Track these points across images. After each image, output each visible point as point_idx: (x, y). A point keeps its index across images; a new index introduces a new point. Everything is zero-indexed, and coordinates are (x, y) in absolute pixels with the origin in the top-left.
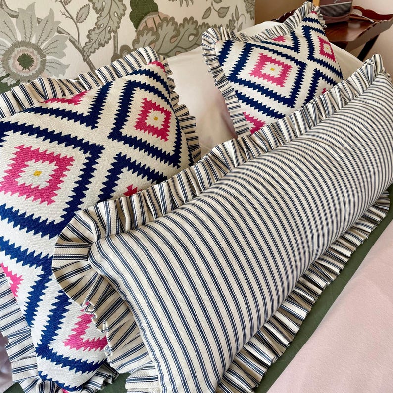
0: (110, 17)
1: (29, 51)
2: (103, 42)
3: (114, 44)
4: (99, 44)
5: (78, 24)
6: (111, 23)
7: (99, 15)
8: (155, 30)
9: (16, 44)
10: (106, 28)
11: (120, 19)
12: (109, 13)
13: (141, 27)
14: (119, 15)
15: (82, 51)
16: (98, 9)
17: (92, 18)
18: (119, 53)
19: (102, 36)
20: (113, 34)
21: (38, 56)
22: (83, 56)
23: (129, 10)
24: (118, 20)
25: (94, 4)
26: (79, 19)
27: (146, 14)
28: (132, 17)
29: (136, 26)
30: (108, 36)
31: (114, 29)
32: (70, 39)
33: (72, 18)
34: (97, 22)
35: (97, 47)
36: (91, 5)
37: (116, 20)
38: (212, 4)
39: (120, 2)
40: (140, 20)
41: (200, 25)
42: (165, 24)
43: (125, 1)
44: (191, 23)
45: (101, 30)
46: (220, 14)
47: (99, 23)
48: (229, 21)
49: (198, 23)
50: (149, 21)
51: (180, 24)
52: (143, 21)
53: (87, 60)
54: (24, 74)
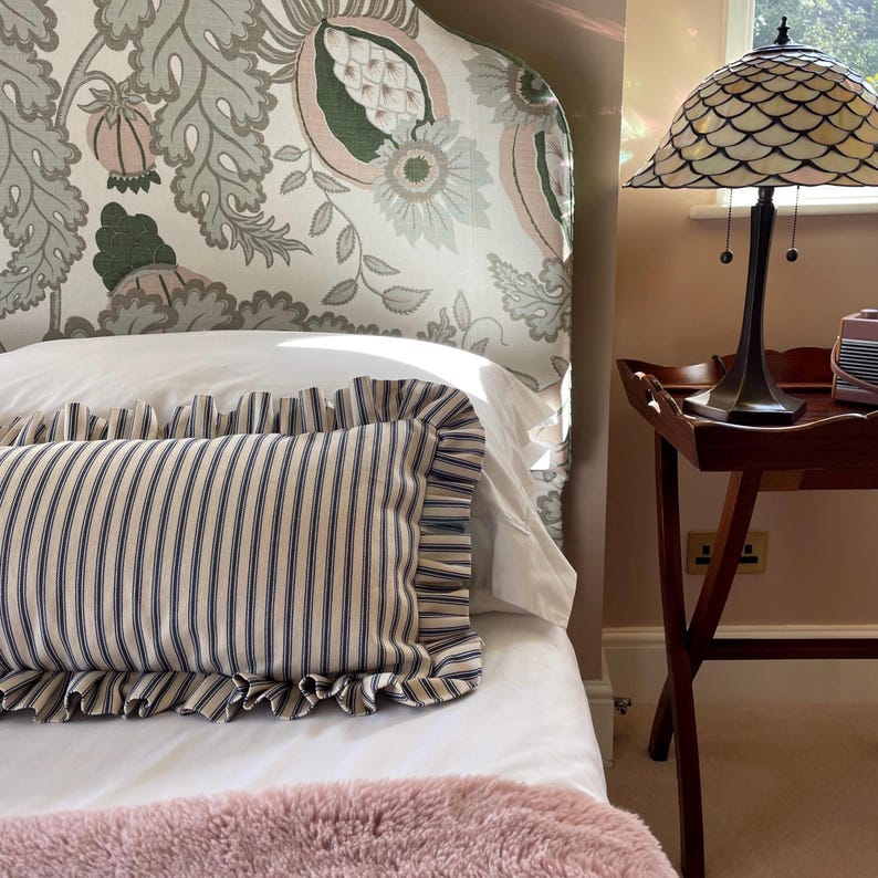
0: (44, 256)
2: (26, 302)
3: (52, 310)
4: (14, 303)
6: (45, 268)
7: (17, 249)
8: (166, 302)
10: (32, 276)
11: (69, 264)
12: (42, 247)
13: (122, 289)
14: (67, 256)
16: (17, 237)
18: (62, 330)
19: (23, 289)
20: (48, 291)
23: (93, 249)
24: (64, 266)
25: (7, 228)
27: (139, 265)
28: (98, 264)
29: (111, 284)
30: (37, 292)
31: (54, 281)
34: (13, 261)
35: (11, 308)
37: (58, 264)
38: (360, 272)
39: (70, 230)
40: (123, 274)
41: (314, 317)
42: (194, 295)
43: (81, 231)
44: (281, 304)
45: (20, 277)
46: (391, 303)
47: (18, 265)
48: (429, 324)
49: (307, 310)
50: (149, 279)
51: (244, 304)
52: (129, 278)
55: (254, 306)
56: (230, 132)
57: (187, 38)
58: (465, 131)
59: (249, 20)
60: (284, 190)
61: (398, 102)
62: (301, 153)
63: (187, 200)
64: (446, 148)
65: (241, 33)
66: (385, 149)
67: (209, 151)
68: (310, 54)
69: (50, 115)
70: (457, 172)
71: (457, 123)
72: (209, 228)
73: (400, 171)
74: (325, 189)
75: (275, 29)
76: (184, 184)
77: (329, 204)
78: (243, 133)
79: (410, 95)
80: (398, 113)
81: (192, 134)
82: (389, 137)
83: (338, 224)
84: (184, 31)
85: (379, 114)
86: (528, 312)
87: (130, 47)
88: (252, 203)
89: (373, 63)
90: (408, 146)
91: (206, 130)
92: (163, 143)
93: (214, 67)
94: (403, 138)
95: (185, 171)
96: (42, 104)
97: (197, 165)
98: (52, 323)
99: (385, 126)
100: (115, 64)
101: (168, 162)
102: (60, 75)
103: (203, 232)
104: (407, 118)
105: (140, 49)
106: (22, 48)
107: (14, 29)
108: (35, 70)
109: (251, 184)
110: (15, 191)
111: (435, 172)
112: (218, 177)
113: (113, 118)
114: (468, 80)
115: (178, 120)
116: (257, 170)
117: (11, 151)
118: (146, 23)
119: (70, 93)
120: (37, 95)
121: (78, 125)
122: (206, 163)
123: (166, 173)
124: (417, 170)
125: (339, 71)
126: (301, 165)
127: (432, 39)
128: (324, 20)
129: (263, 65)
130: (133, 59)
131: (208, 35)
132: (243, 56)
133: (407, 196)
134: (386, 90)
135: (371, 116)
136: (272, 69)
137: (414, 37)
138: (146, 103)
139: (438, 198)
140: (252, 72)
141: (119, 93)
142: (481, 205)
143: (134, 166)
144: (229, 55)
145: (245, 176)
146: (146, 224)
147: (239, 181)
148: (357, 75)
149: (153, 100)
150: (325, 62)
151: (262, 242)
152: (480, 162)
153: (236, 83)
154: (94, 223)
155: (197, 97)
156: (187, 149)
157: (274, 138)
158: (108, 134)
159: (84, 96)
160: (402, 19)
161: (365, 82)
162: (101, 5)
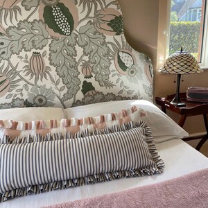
1: (42, 98)
2: (70, 98)
3: (74, 99)
6: (73, 92)
8: (93, 96)
9: (38, 95)
12: (73, 89)
13: (86, 94)
14: (77, 90)
15: (61, 100)
16: (68, 87)
17: (66, 90)
18: (76, 102)
20: (73, 96)
23: (81, 88)
24: (76, 92)
26: (61, 90)
27: (89, 90)
28: (82, 91)
29: (84, 94)
30: (71, 96)
31: (74, 94)
32: (57, 96)
33: (58, 89)
35: (67, 99)
36: (66, 86)
38: (124, 89)
40: (86, 92)
42: (98, 94)
43: (79, 86)
44: (111, 95)
45: (69, 94)
46: (128, 93)
47: (69, 92)
49: (115, 95)
50: (90, 93)
53: (62, 103)
54: (40, 104)
55: (107, 95)
56: (104, 68)
59: (108, 51)
60: (112, 77)
61: (129, 62)
62: (115, 71)
63: (97, 79)
64: (136, 69)
65: (106, 53)
66: (128, 69)
67: (101, 71)
69: (75, 67)
71: (138, 65)
72: (100, 83)
73: (130, 73)
74: (118, 76)
75: (112, 52)
76: (97, 77)
77: (119, 78)
78: (106, 68)
79: (131, 61)
80: (129, 64)
81: (98, 69)
83: (120, 81)
84: (97, 53)
85: (127, 64)
87: (89, 55)
88: (107, 79)
89: (126, 56)
90: (131, 69)
91: (100, 68)
92: (93, 71)
93: (102, 58)
94: (130, 67)
95: (97, 75)
97: (99, 74)
99: (128, 66)
100: (86, 58)
101: (94, 73)
102: (77, 61)
104: (131, 64)
106: (71, 56)
107: (70, 53)
108: (73, 60)
111: (135, 72)
112: (102, 75)
113: (85, 67)
114: (139, 58)
115: (96, 67)
116: (108, 74)
117: (68, 73)
118: (91, 52)
119: (79, 63)
120: (73, 64)
121: (80, 68)
123: (94, 75)
124: (132, 72)
125: (121, 58)
126: (115, 73)
127: (134, 52)
128: (119, 50)
130: (89, 58)
131: (101, 53)
132: (106, 56)
133: (131, 76)
134: (128, 60)
135: (125, 64)
136: (111, 58)
137: (131, 52)
139: (135, 76)
140: (108, 59)
142: (142, 77)
143: (89, 74)
144: (104, 56)
145: (106, 75)
146: (90, 83)
148: (123, 58)
149: (92, 64)
150: (119, 56)
151: (109, 85)
152: (141, 70)
153: (105, 61)
154: (82, 84)
155: (99, 63)
156: (97, 71)
157: (111, 69)
158: (84, 70)
159: (81, 64)
161: (125, 59)
162: (84, 49)
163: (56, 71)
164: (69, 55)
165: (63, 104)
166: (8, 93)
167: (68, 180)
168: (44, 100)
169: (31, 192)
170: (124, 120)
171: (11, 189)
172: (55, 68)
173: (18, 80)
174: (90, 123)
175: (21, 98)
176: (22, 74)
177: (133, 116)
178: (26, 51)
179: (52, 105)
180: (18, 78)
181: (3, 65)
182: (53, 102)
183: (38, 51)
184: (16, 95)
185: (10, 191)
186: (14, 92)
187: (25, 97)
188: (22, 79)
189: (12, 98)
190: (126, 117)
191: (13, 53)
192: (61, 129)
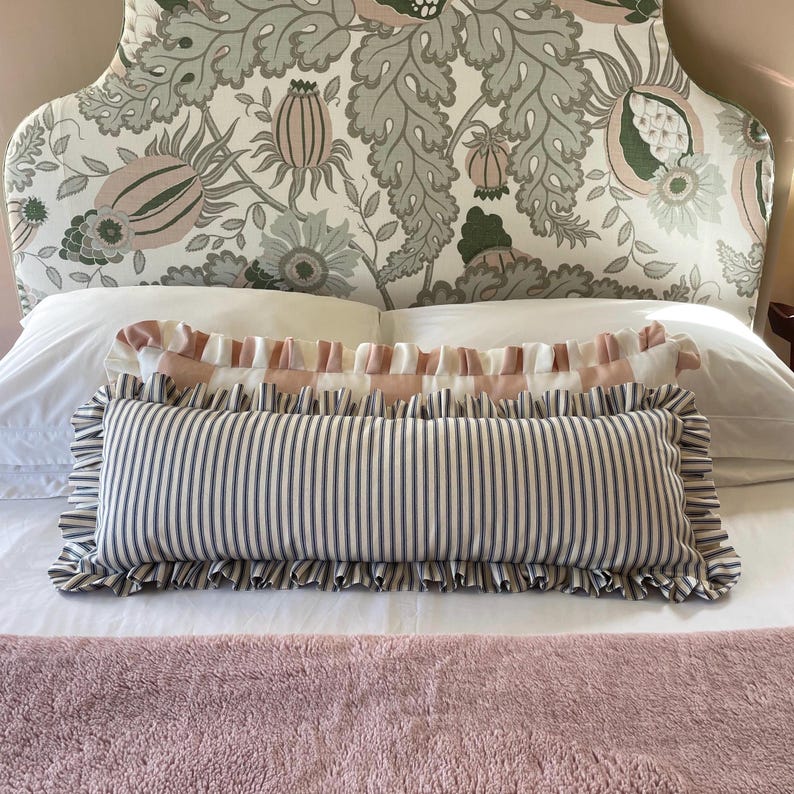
0: (426, 241)
1: (310, 260)
2: (410, 271)
3: (426, 277)
4: (402, 272)
5: (378, 242)
6: (426, 248)
7: (409, 237)
8: (501, 271)
9: (298, 249)
10: (416, 254)
11: (441, 246)
13: (474, 263)
14: (441, 241)
15: (376, 275)
16: (410, 229)
17: (399, 238)
18: (431, 289)
19: (409, 263)
20: (425, 264)
21: (320, 269)
22: (377, 281)
23: (458, 237)
24: (438, 248)
25: (404, 222)
26: (381, 236)
27: (487, 247)
28: (461, 247)
29: (467, 259)
30: (418, 264)
32: (363, 258)
33: (371, 234)
34: (405, 244)
35: (400, 274)
36: (400, 223)
37: (434, 246)
38: (631, 252)
39: (445, 224)
40: (476, 254)
41: (597, 281)
42: (520, 266)
43: (453, 225)
44: (576, 273)
45: (409, 255)
46: (649, 272)
47: (408, 247)
48: (672, 286)
49: (593, 276)
50: (492, 257)
51: (553, 272)
52: (480, 255)
53: (381, 287)
54: (300, 283)
55: (558, 274)
56: (559, 160)
57: (541, 100)
58: (713, 161)
59: (583, 88)
60: (589, 198)
61: (671, 141)
62: (604, 175)
63: (525, 205)
64: (698, 172)
65: (577, 96)
66: (659, 172)
67: (544, 173)
68: (619, 109)
69: (444, 149)
70: (704, 187)
71: (708, 155)
72: (536, 223)
73: (667, 186)
74: (616, 198)
75: (599, 94)
76: (525, 195)
77: (617, 208)
78: (567, 161)
79: (680, 137)
80: (670, 149)
81: (534, 163)
82: (663, 164)
83: (622, 220)
84: (539, 94)
85: (659, 149)
86: (738, 279)
87: (502, 104)
88: (567, 207)
89: (659, 116)
90: (674, 170)
91: (544, 159)
92: (514, 168)
93: (555, 118)
94: (671, 165)
95: (526, 186)
96: (439, 141)
97: (534, 183)
98: (425, 285)
99: (661, 157)
100: (490, 116)
101: (516, 180)
102: (453, 123)
103: (532, 226)
104: (676, 151)
105: (508, 106)
106: (431, 104)
107: (427, 92)
108: (436, 119)
109: (568, 195)
110: (413, 199)
111: (689, 187)
112: (547, 190)
113: (484, 151)
114: (717, 127)
115: (526, 153)
116: (573, 185)
117: (414, 172)
118: (513, 89)
119: (458, 134)
120: (435, 136)
121: (460, 155)
122: (541, 180)
123: (513, 186)
124: (678, 186)
125: (636, 121)
126: (603, 182)
127: (698, 101)
128: (631, 88)
129: (588, 117)
130: (503, 113)
131: (555, 98)
132: (575, 111)
133: (670, 203)
134: (665, 133)
135: (653, 150)
136: (592, 119)
137: (686, 99)
138: (507, 142)
139: (690, 204)
140: (580, 122)
141: (490, 135)
142: (717, 207)
143: (493, 182)
144: (566, 110)
145: (564, 189)
146: (496, 220)
147: (560, 192)
148: (648, 124)
149: (512, 139)
150: (628, 114)
151: (569, 232)
152: (720, 179)
153: (568, 129)
154: (462, 219)
155: (541, 138)
156: (530, 171)
157: (587, 165)
158: (479, 162)
159: (467, 137)
160: (680, 87)
161: (652, 128)
162: (487, 77)
163: (370, 159)
164: (423, 98)
165: (384, 293)
166: (195, 232)
167: (351, 564)
168: (318, 270)
169: (220, 581)
170: (603, 373)
171: (157, 557)
172: (366, 150)
173: (232, 187)
174: (465, 372)
175: (237, 253)
176: (248, 164)
177: (642, 365)
178: (266, 74)
179: (343, 291)
180: (231, 176)
181: (185, 126)
182: (349, 281)
183: (310, 76)
184: (221, 240)
185: (154, 565)
186: (214, 229)
187: (253, 252)
188: (246, 181)
189: (208, 250)
190: (613, 366)
191: (221, 80)
192: (355, 380)
